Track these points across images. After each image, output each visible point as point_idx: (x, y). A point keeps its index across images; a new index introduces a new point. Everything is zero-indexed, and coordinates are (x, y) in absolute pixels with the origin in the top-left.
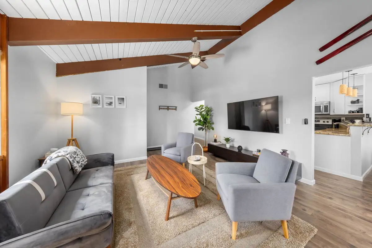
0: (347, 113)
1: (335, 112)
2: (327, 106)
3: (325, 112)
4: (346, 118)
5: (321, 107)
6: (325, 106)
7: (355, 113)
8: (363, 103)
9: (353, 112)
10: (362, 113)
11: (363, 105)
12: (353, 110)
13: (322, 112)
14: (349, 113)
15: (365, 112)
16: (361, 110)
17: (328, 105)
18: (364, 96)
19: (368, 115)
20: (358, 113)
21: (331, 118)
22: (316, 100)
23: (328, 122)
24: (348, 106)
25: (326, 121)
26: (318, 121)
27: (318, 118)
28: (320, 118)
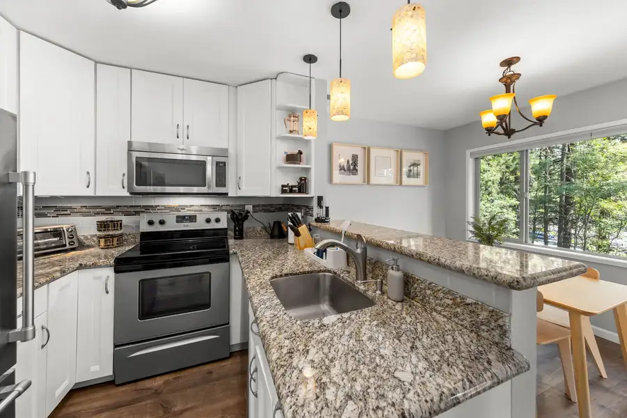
0: (276, 193)
1: (243, 187)
2: (224, 164)
3: (216, 186)
4: (254, 206)
5: (209, 169)
6: (217, 163)
7: (295, 192)
8: (310, 164)
9: (291, 191)
10: (306, 192)
14: (283, 191)
15: (313, 192)
16: (302, 186)
19: (320, 198)
20: (300, 192)
21: (224, 208)
22: (188, 138)
23: (218, 220)
24: (280, 168)
25: (213, 218)
26: (190, 216)
27: (191, 206)
28: (196, 206)
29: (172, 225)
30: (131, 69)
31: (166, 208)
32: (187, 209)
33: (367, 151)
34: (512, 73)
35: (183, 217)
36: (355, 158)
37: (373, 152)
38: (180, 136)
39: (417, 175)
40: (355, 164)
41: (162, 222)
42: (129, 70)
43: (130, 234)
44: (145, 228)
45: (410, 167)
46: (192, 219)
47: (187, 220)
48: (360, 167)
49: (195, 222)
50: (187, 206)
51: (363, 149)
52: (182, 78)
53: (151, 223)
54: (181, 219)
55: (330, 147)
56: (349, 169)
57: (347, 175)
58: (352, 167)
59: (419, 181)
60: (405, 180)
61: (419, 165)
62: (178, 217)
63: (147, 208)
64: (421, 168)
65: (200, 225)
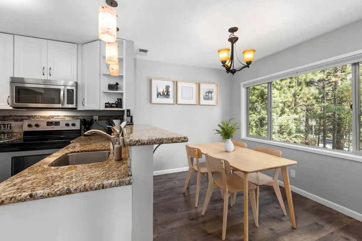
0: (103, 108)
1: (86, 104)
2: (73, 90)
3: (68, 103)
4: (99, 117)
5: (62, 93)
6: (68, 90)
7: (114, 107)
8: (123, 91)
9: (111, 107)
10: (121, 107)
11: (122, 94)
12: (111, 102)
13: (63, 105)
14: (106, 107)
15: (125, 108)
16: (119, 103)
17: (74, 88)
18: (124, 78)
19: (128, 111)
20: (117, 107)
21: (79, 118)
22: (50, 75)
23: (74, 125)
24: (105, 93)
25: (70, 123)
26: (56, 122)
27: (58, 116)
28: (61, 116)
29: (44, 127)
30: (13, 34)
31: (41, 117)
32: (55, 118)
33: (176, 84)
34: (234, 36)
35: (52, 123)
36: (168, 87)
37: (180, 85)
38: (45, 74)
39: (211, 99)
40: (168, 92)
41: (37, 126)
42: (13, 35)
43: (18, 133)
44: (26, 128)
45: (206, 93)
46: (57, 123)
47: (54, 124)
48: (171, 94)
49: (59, 125)
50: (55, 116)
51: (173, 82)
52: (47, 40)
53: (30, 126)
54: (49, 124)
55: (151, 81)
56: (164, 95)
57: (162, 98)
58: (165, 93)
59: (213, 102)
60: (203, 102)
61: (213, 92)
62: (48, 122)
63: (29, 117)
64: (214, 95)
65: (62, 127)
